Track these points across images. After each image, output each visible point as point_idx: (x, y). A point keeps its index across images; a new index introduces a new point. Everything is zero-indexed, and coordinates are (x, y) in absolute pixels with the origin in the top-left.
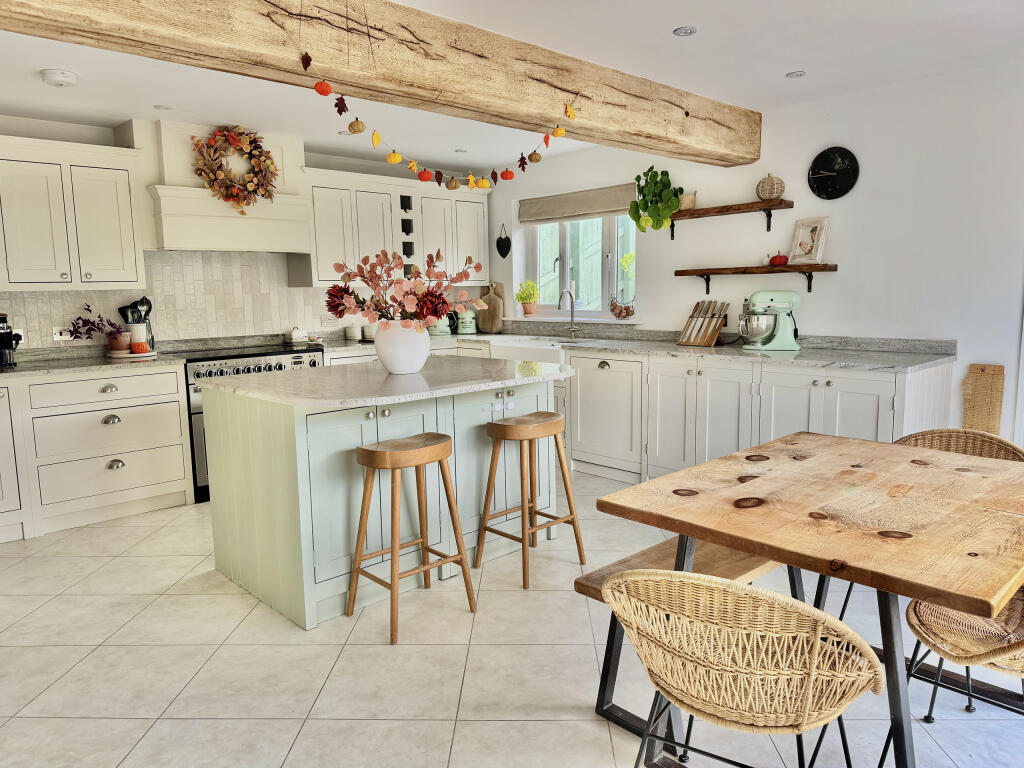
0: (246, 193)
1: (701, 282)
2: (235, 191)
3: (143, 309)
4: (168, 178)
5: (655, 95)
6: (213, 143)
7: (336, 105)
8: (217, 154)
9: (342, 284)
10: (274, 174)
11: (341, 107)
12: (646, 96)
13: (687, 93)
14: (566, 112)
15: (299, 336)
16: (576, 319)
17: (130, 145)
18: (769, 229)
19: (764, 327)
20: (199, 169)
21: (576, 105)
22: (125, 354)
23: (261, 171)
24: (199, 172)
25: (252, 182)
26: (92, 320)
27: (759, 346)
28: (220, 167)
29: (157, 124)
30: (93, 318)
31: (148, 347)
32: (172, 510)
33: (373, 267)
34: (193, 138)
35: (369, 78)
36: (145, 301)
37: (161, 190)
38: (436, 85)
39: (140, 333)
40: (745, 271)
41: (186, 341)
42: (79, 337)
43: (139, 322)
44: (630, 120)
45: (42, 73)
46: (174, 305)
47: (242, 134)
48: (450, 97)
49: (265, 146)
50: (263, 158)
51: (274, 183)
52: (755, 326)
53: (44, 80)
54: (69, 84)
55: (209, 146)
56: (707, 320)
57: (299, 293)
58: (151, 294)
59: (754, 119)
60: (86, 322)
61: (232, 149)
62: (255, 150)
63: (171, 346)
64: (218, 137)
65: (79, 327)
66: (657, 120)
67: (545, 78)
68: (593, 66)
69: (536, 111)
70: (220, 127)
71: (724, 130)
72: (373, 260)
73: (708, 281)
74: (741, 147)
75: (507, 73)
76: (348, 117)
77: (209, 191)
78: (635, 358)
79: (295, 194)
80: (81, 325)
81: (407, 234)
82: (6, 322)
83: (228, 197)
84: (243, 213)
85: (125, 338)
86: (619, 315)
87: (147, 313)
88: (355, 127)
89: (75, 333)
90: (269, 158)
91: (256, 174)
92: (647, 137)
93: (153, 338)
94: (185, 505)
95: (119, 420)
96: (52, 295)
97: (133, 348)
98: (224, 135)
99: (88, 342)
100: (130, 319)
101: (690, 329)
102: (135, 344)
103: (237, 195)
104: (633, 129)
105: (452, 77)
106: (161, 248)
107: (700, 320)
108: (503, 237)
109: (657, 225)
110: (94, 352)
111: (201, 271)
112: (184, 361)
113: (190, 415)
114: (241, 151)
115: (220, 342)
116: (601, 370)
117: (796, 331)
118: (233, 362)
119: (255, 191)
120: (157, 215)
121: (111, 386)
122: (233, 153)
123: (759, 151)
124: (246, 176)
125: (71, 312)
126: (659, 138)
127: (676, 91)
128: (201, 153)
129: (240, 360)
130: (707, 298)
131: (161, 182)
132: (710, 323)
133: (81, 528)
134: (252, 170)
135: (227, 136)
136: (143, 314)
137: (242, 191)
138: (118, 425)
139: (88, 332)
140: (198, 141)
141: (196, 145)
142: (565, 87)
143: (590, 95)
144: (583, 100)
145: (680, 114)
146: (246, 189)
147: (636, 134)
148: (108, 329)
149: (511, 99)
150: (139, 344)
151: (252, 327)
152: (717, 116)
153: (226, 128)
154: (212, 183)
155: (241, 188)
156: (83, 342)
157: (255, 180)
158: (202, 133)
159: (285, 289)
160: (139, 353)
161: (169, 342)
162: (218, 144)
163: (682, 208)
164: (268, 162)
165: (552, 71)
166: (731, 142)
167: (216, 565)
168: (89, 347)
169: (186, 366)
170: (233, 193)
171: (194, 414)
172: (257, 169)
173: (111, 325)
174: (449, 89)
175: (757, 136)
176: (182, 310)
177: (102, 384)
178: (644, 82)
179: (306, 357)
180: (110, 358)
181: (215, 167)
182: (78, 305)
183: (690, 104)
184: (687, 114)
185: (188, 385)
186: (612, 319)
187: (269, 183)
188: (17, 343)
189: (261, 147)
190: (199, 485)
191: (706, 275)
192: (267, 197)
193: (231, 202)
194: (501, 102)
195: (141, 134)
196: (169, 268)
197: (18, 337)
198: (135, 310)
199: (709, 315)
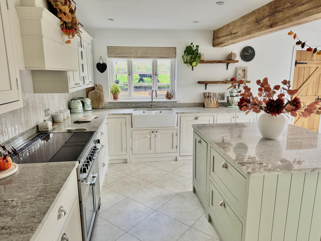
18: (227, 69)
73: (206, 86)
81: (82, 59)
84: (68, 42)
108: (101, 62)
116: (196, 120)
130: (206, 91)
132: (213, 100)
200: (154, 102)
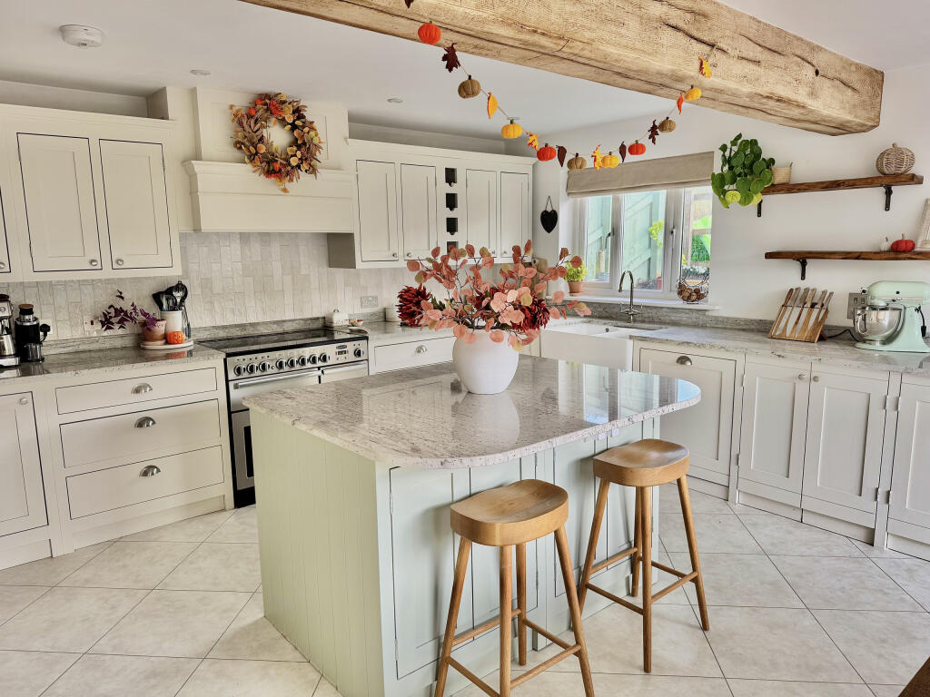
0: (289, 168)
1: (797, 266)
2: (277, 166)
3: (178, 295)
4: (205, 152)
5: (788, 50)
6: (253, 113)
7: (445, 58)
8: (259, 125)
9: (416, 286)
10: (318, 147)
11: (451, 61)
12: (780, 50)
13: (818, 47)
14: (701, 68)
15: (339, 320)
16: (635, 301)
17: (164, 116)
18: (887, 207)
19: (886, 323)
20: (238, 142)
21: (711, 60)
22: (158, 345)
23: (304, 144)
24: (238, 145)
25: (295, 155)
26: (125, 309)
27: (878, 346)
28: (261, 139)
29: (193, 92)
30: (127, 306)
31: (184, 337)
32: (209, 518)
33: (445, 259)
34: (231, 107)
35: (484, 21)
36: (180, 287)
37: (198, 166)
38: (562, 31)
39: (175, 321)
40: (858, 256)
41: (224, 327)
42: (111, 328)
43: (174, 310)
44: (763, 80)
45: (63, 30)
46: (211, 290)
47: (284, 102)
48: (577, 47)
49: (309, 116)
50: (306, 129)
51: (318, 156)
52: (874, 321)
53: (64, 39)
54: (94, 45)
55: (250, 116)
56: (805, 311)
57: (340, 273)
58: (188, 278)
59: (876, 78)
60: (118, 311)
61: (273, 119)
62: (298, 122)
63: (207, 333)
64: (258, 107)
65: (111, 317)
66: (788, 79)
67: (681, 24)
68: (730, 11)
69: (670, 67)
70: (261, 94)
71: (849, 92)
72: (444, 252)
73: (804, 265)
74: (863, 112)
75: (641, 17)
76: (459, 76)
77: (249, 167)
78: (727, 355)
79: (338, 168)
80: (113, 314)
81: (451, 209)
82: (32, 313)
83: (270, 173)
84: (285, 190)
85: (160, 328)
86: (688, 299)
87: (183, 299)
88: (467, 89)
89: (107, 323)
90: (313, 129)
91: (299, 147)
92: (778, 100)
93: (188, 325)
94: (224, 510)
95: (154, 423)
96: (81, 283)
97: (168, 338)
98: (266, 104)
99: (121, 332)
100: (165, 307)
101: (784, 320)
102: (169, 332)
103: (280, 170)
104: (765, 90)
105: (581, 21)
106: (197, 229)
107: (797, 311)
108: (549, 210)
109: (746, 200)
110: (128, 342)
111: (239, 253)
112: (224, 356)
113: (230, 413)
114: (283, 122)
115: (259, 328)
116: (680, 366)
117: (924, 329)
118: (276, 354)
119: (298, 166)
120: (193, 192)
121: (145, 386)
122: (275, 124)
123: (879, 117)
124: (288, 149)
125: (104, 300)
126: (788, 102)
127: (809, 44)
128: (241, 124)
129: (283, 353)
130: (803, 285)
131: (198, 157)
132: (809, 315)
133: (115, 541)
134: (294, 143)
135: (268, 105)
136: (179, 300)
137: (284, 166)
138: (152, 427)
139: (121, 322)
140: (238, 111)
141: (236, 116)
142: (702, 38)
143: (725, 47)
144: (719, 54)
145: (810, 72)
146: (289, 164)
147: (768, 97)
148: (141, 318)
149: (644, 52)
150: (174, 334)
151: (293, 310)
152: (844, 76)
153: (267, 96)
154: (252, 157)
155: (285, 163)
156: (117, 331)
157: (299, 154)
158: (241, 102)
159: (325, 269)
160: (174, 344)
161: (205, 329)
162: (259, 113)
163: (776, 182)
164: (312, 133)
165: (689, 16)
166: (854, 106)
167: (265, 612)
168: (122, 336)
169: (225, 361)
170: (275, 168)
171: (234, 411)
172: (299, 142)
173: (145, 314)
174: (577, 36)
175: (879, 100)
176: (219, 294)
177: (136, 384)
178: (780, 33)
179: (351, 347)
180: (144, 349)
181: (256, 140)
182: (109, 291)
183: (820, 60)
184: (817, 73)
185: (227, 381)
186: (680, 303)
187: (313, 157)
188: (45, 335)
189: (304, 117)
190: (239, 488)
191: (803, 258)
192: (311, 173)
193: (273, 179)
194: (632, 55)
195: (175, 102)
196: (205, 249)
197: (46, 328)
198: (170, 296)
199: (809, 305)
200: (638, 306)
